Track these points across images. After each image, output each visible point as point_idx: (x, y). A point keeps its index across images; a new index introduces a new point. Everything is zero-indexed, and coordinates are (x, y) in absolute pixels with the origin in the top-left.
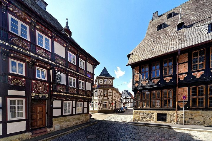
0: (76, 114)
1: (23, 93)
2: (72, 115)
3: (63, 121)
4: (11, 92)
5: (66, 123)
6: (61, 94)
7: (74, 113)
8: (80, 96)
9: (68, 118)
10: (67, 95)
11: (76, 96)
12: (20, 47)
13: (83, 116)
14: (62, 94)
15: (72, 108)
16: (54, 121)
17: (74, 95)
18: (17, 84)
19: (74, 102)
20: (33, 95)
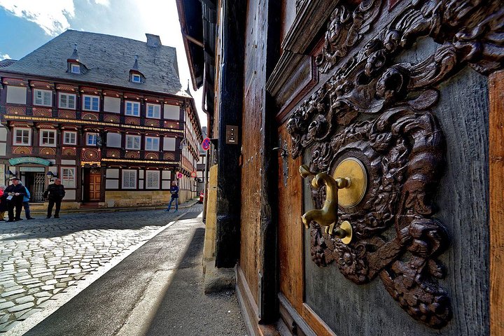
0: (145, 189)
1: (73, 162)
2: (138, 189)
3: (120, 197)
4: (64, 162)
5: (124, 200)
6: (112, 160)
7: (141, 187)
8: (148, 162)
9: (129, 193)
10: (123, 161)
11: (139, 161)
12: (66, 119)
13: (158, 194)
14: (115, 160)
15: (138, 179)
16: (107, 195)
17: (135, 161)
18: (69, 154)
19: (141, 172)
20: (83, 163)
